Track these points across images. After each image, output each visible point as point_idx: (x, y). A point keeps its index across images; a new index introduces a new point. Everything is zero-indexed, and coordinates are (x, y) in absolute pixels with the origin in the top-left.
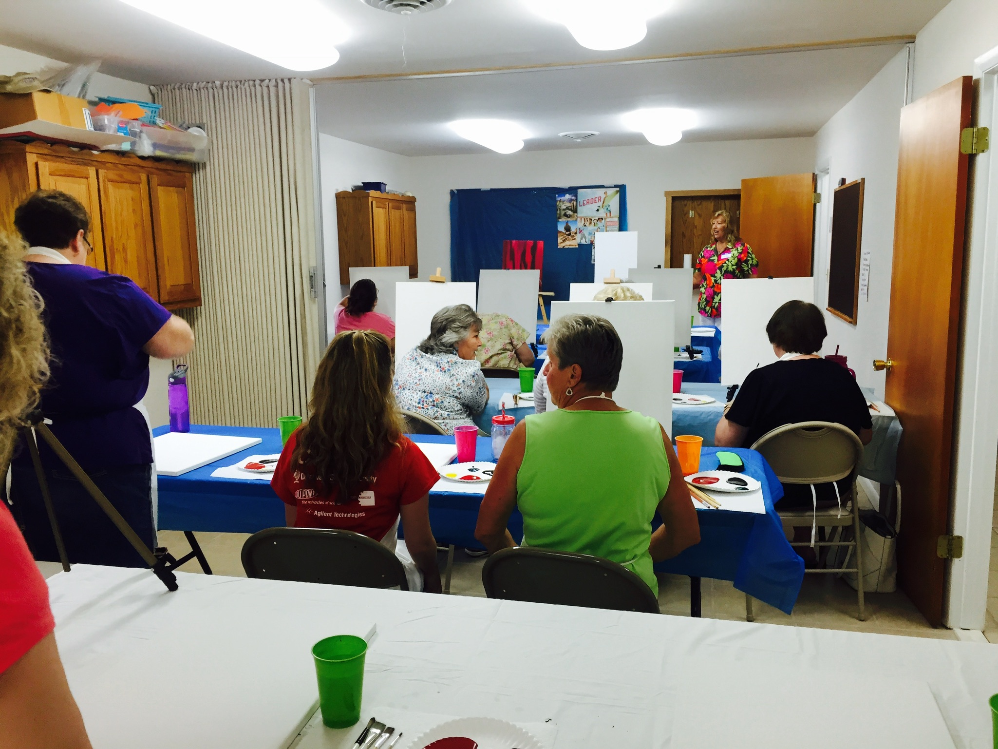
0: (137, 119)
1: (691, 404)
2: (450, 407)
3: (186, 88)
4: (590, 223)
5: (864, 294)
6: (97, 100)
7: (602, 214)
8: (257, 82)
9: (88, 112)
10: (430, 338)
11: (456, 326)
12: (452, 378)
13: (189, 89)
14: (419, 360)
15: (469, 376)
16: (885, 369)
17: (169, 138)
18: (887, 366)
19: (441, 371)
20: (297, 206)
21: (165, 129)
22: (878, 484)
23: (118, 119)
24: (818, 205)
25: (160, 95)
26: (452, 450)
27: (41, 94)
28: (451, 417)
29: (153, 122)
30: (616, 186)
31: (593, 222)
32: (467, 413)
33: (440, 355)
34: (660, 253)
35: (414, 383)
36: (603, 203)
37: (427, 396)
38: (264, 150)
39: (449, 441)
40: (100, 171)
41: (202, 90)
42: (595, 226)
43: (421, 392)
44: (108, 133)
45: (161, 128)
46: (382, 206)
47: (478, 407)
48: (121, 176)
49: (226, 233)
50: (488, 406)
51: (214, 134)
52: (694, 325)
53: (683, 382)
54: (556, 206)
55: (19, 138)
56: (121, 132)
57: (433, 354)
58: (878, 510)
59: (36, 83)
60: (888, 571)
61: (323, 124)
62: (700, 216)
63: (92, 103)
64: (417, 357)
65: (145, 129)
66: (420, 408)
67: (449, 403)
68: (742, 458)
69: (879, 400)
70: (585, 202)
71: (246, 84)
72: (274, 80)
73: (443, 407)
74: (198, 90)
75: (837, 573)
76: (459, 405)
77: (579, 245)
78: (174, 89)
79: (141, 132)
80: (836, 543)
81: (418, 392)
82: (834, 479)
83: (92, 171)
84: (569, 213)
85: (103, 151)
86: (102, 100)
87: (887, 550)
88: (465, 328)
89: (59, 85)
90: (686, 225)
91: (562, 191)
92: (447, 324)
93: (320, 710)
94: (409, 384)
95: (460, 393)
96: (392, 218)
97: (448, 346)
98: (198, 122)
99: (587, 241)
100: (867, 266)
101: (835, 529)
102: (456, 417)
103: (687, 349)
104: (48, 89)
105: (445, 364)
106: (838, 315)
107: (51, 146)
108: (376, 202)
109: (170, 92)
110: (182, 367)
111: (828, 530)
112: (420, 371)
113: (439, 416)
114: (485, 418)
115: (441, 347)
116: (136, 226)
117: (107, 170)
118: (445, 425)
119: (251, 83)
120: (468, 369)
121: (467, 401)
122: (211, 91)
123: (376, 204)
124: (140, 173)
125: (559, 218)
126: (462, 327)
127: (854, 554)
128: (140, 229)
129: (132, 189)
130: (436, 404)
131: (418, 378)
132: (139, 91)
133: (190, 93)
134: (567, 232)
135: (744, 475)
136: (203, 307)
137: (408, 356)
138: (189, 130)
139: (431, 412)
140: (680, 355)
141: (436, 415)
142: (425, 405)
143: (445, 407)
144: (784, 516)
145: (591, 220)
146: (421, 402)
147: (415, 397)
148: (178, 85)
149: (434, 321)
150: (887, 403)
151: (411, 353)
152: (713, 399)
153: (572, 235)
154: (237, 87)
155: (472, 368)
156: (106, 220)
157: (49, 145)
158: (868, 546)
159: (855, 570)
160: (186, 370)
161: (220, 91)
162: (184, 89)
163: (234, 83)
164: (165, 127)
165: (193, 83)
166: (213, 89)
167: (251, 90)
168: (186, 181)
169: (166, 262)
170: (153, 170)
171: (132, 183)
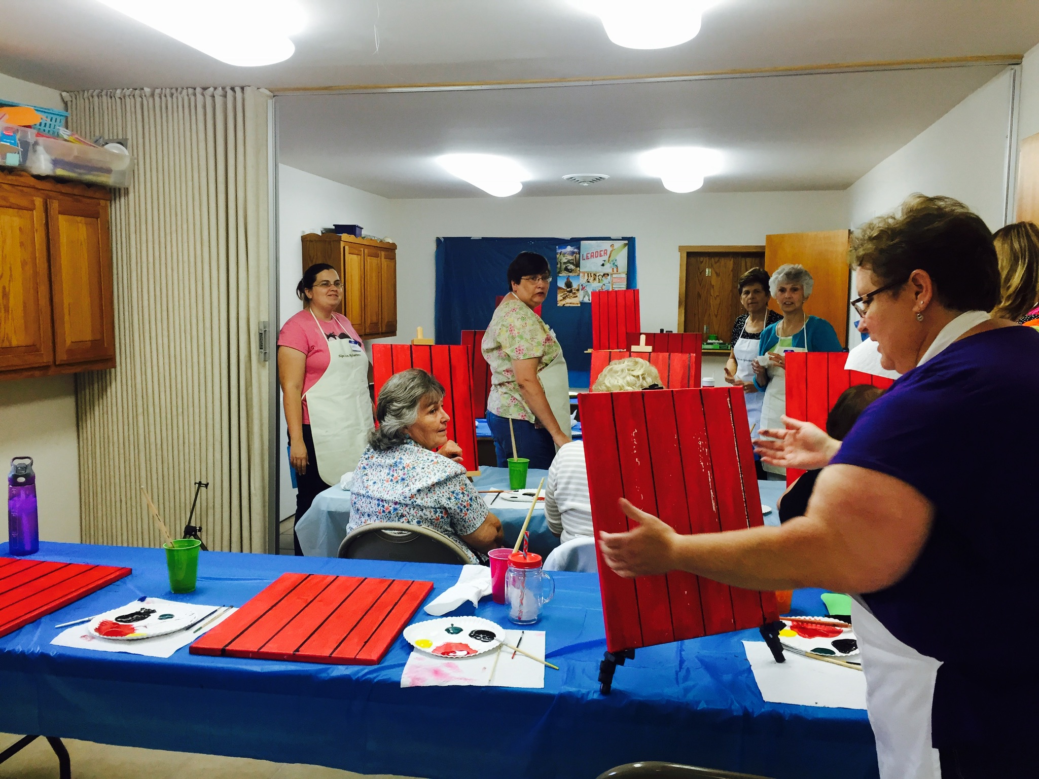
0: (29, 127)
3: (107, 95)
4: (595, 279)
8: (199, 90)
13: (111, 97)
17: (76, 154)
20: (246, 245)
21: (70, 142)
25: (74, 104)
29: (54, 131)
31: (597, 277)
34: (674, 315)
38: (204, 174)
41: (128, 100)
42: (599, 282)
45: (66, 140)
46: (357, 252)
48: (5, 199)
51: (141, 153)
54: (556, 258)
56: (7, 140)
62: (718, 275)
65: (41, 140)
70: (589, 255)
71: (185, 91)
72: (221, 87)
74: (123, 99)
78: (93, 97)
79: (36, 143)
84: (571, 267)
88: (409, 407)
90: (702, 285)
91: (563, 243)
96: (368, 267)
98: (120, 137)
105: (399, 471)
108: (349, 247)
109: (87, 101)
116: (24, 264)
119: (190, 91)
122: (138, 100)
123: (349, 250)
124: (33, 195)
125: (559, 273)
128: (29, 268)
129: (20, 217)
133: (111, 103)
134: (568, 288)
136: (118, 368)
138: (106, 146)
145: (596, 275)
148: (97, 92)
153: (573, 292)
154: (172, 95)
161: (151, 100)
162: (104, 97)
163: (168, 90)
164: (72, 140)
165: (116, 89)
166: (142, 98)
167: (189, 100)
168: (100, 210)
169: (66, 311)
170: (51, 194)
171: (20, 208)
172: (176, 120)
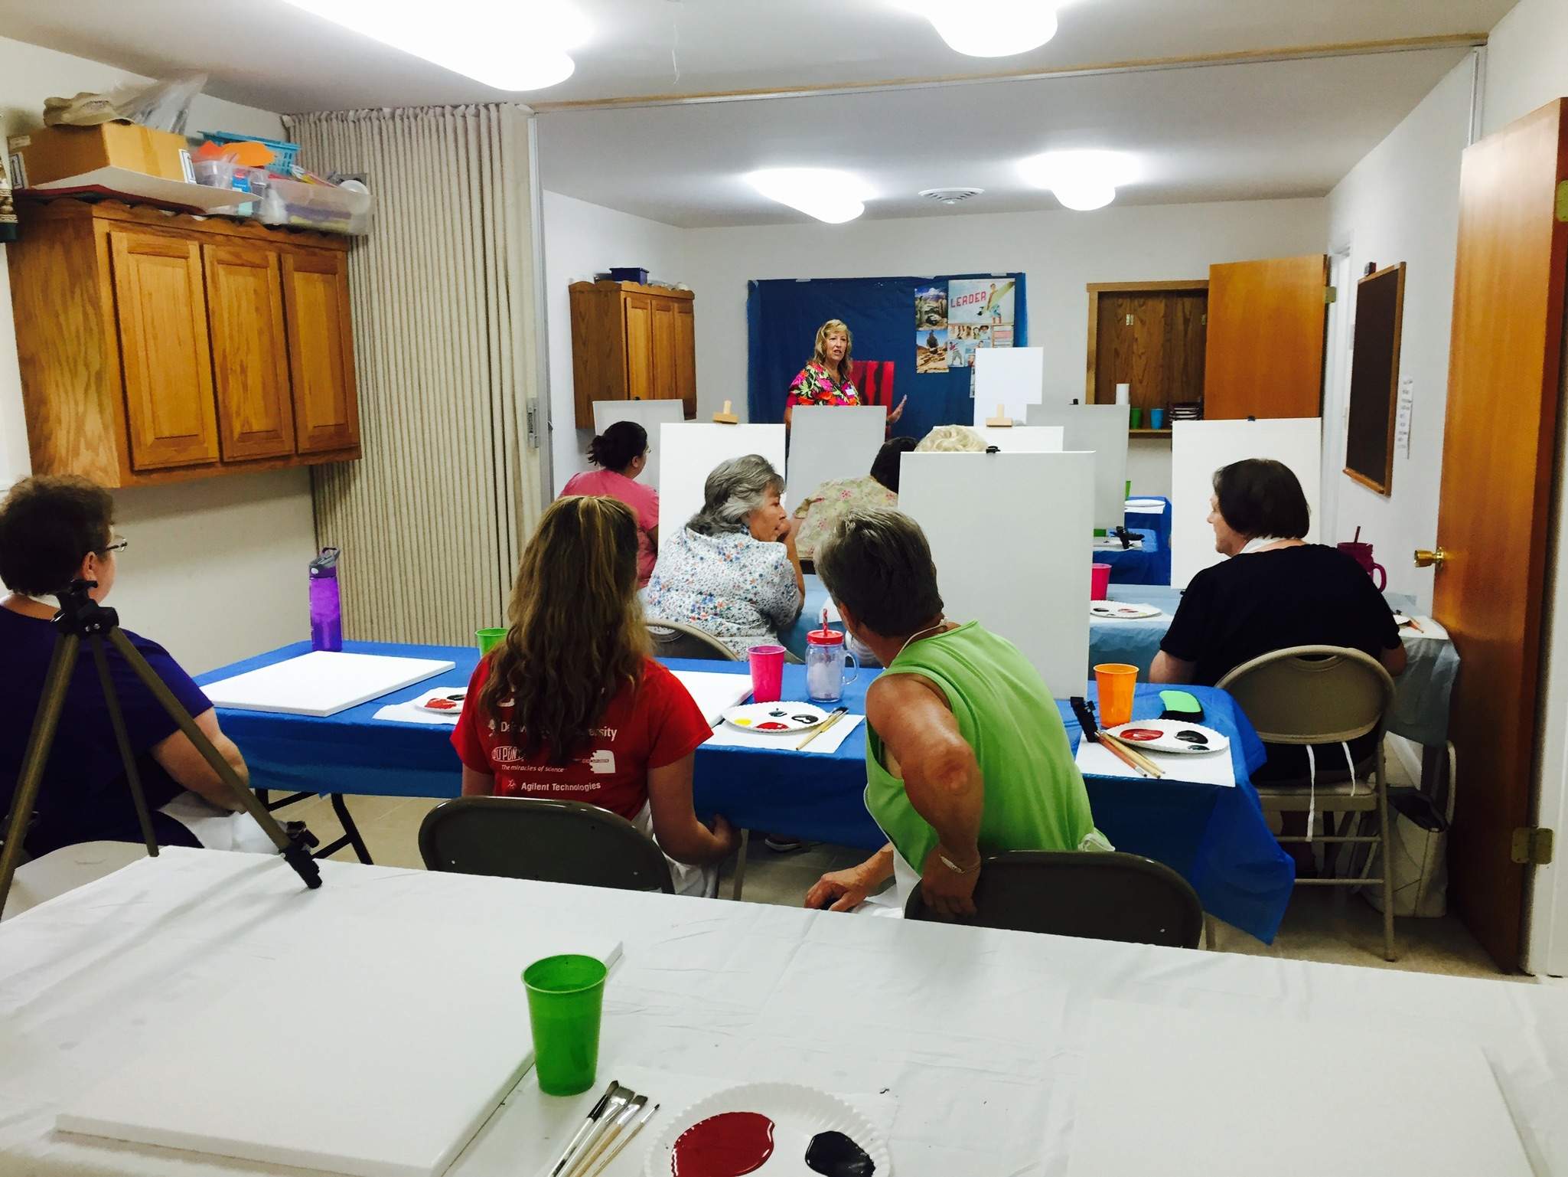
0: (261, 167)
1: (1122, 618)
2: (741, 616)
3: (337, 120)
4: (969, 334)
5: (1403, 447)
6: (201, 136)
7: (986, 319)
8: (448, 109)
9: (187, 155)
10: (704, 511)
11: (745, 489)
12: (743, 570)
13: (343, 121)
14: (691, 544)
15: (769, 566)
16: (1433, 565)
17: (311, 196)
18: (1436, 559)
19: (725, 560)
20: (509, 303)
21: (305, 182)
22: (1420, 746)
23: (232, 166)
24: (1332, 306)
25: (298, 131)
26: (746, 683)
27: (115, 126)
28: (743, 632)
29: (288, 170)
30: (1009, 276)
31: (972, 332)
32: (768, 626)
33: (722, 536)
34: (1079, 381)
35: (684, 580)
36: (989, 302)
37: (705, 599)
38: (457, 216)
39: (740, 669)
40: (206, 246)
41: (363, 124)
42: (975, 338)
43: (695, 594)
44: (217, 187)
45: (299, 180)
46: (642, 305)
47: (785, 616)
48: (237, 255)
49: (399, 345)
50: (802, 618)
51: (381, 191)
52: (1131, 495)
53: (1110, 583)
54: (914, 306)
55: (82, 195)
56: (238, 187)
57: (710, 535)
58: (1418, 788)
59: (107, 109)
60: (1433, 885)
61: (550, 177)
62: (1143, 322)
63: (194, 142)
64: (687, 539)
65: (274, 182)
66: (694, 618)
67: (740, 609)
68: (1201, 701)
69: (1421, 613)
70: (961, 301)
71: (431, 111)
72: (474, 106)
73: (729, 616)
74: (357, 122)
75: (1352, 886)
76: (755, 613)
77: (950, 368)
78: (320, 120)
79: (268, 187)
80: (1352, 837)
81: (690, 593)
82: (1344, 738)
83: (193, 248)
84: (936, 317)
85: (210, 217)
86: (207, 136)
87: (1431, 852)
88: (757, 491)
89: (143, 113)
90: (1120, 338)
91: (923, 283)
92: (729, 486)
93: (534, 1068)
94: (676, 582)
95: (755, 594)
96: (656, 324)
97: (733, 520)
98: (355, 172)
99: (963, 362)
100: (1410, 402)
101: (1349, 816)
102: (750, 632)
103: (1119, 533)
104: (128, 119)
105: (731, 549)
106: (1361, 481)
107: (131, 208)
108: (632, 299)
109: (313, 125)
110: (331, 551)
111: (1338, 818)
112: (693, 562)
113: (724, 631)
114: (796, 635)
115: (722, 525)
116: (260, 332)
117: (217, 246)
118: (734, 646)
119: (438, 110)
120: (767, 555)
121: (767, 607)
122: (376, 123)
123: (632, 302)
124: (266, 250)
125: (919, 326)
126: (752, 490)
127: (1379, 857)
128: (266, 338)
129: (254, 275)
130: (718, 612)
131: (691, 573)
132: (266, 123)
133: (343, 127)
134: (932, 347)
135: (1203, 727)
136: (363, 460)
137: (675, 539)
138: (343, 184)
139: (712, 624)
140: (1107, 542)
141: (720, 629)
142: (703, 613)
143: (733, 616)
144: (1265, 794)
145: (970, 329)
146: (696, 609)
147: (687, 602)
148: (325, 114)
149: (710, 483)
150: (1436, 619)
151: (678, 535)
152: (1157, 611)
153: (939, 352)
154: (416, 117)
155: (773, 554)
156: (215, 322)
157: (129, 206)
158: (1402, 843)
159: (1381, 881)
160: (337, 556)
161: (391, 123)
162: (334, 121)
163: (411, 110)
164: (306, 180)
165: (348, 111)
166: (380, 121)
167: (437, 122)
168: (338, 264)
169: (307, 391)
170: (286, 247)
171: (253, 266)
172: (421, 149)
